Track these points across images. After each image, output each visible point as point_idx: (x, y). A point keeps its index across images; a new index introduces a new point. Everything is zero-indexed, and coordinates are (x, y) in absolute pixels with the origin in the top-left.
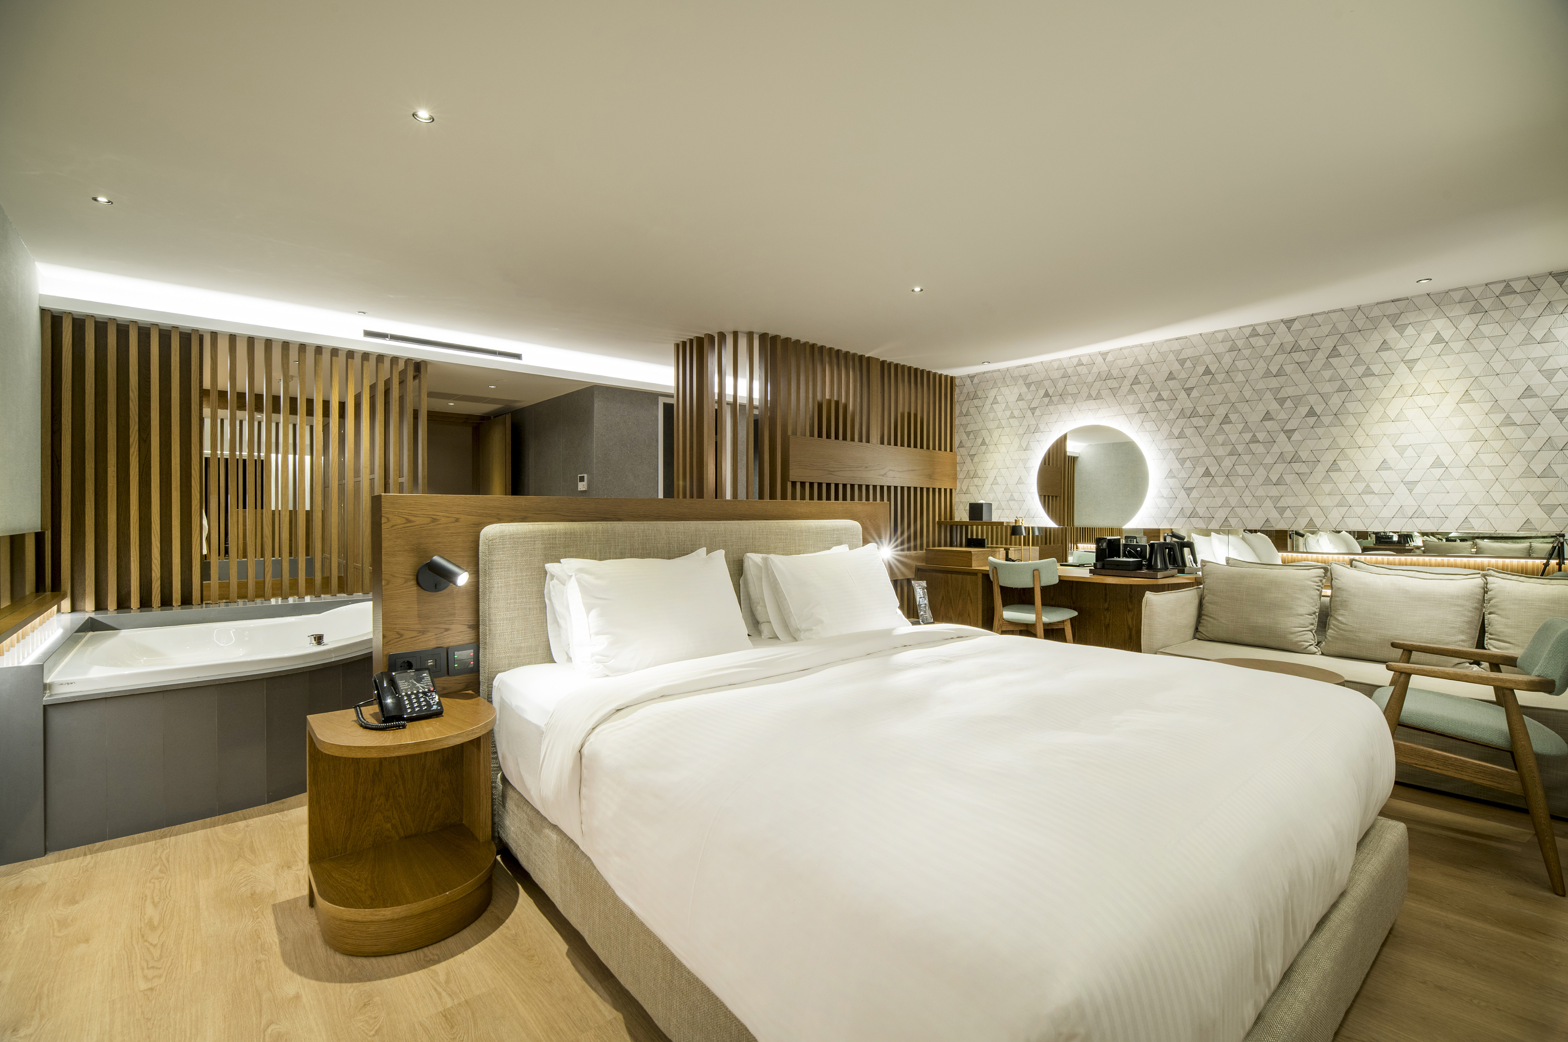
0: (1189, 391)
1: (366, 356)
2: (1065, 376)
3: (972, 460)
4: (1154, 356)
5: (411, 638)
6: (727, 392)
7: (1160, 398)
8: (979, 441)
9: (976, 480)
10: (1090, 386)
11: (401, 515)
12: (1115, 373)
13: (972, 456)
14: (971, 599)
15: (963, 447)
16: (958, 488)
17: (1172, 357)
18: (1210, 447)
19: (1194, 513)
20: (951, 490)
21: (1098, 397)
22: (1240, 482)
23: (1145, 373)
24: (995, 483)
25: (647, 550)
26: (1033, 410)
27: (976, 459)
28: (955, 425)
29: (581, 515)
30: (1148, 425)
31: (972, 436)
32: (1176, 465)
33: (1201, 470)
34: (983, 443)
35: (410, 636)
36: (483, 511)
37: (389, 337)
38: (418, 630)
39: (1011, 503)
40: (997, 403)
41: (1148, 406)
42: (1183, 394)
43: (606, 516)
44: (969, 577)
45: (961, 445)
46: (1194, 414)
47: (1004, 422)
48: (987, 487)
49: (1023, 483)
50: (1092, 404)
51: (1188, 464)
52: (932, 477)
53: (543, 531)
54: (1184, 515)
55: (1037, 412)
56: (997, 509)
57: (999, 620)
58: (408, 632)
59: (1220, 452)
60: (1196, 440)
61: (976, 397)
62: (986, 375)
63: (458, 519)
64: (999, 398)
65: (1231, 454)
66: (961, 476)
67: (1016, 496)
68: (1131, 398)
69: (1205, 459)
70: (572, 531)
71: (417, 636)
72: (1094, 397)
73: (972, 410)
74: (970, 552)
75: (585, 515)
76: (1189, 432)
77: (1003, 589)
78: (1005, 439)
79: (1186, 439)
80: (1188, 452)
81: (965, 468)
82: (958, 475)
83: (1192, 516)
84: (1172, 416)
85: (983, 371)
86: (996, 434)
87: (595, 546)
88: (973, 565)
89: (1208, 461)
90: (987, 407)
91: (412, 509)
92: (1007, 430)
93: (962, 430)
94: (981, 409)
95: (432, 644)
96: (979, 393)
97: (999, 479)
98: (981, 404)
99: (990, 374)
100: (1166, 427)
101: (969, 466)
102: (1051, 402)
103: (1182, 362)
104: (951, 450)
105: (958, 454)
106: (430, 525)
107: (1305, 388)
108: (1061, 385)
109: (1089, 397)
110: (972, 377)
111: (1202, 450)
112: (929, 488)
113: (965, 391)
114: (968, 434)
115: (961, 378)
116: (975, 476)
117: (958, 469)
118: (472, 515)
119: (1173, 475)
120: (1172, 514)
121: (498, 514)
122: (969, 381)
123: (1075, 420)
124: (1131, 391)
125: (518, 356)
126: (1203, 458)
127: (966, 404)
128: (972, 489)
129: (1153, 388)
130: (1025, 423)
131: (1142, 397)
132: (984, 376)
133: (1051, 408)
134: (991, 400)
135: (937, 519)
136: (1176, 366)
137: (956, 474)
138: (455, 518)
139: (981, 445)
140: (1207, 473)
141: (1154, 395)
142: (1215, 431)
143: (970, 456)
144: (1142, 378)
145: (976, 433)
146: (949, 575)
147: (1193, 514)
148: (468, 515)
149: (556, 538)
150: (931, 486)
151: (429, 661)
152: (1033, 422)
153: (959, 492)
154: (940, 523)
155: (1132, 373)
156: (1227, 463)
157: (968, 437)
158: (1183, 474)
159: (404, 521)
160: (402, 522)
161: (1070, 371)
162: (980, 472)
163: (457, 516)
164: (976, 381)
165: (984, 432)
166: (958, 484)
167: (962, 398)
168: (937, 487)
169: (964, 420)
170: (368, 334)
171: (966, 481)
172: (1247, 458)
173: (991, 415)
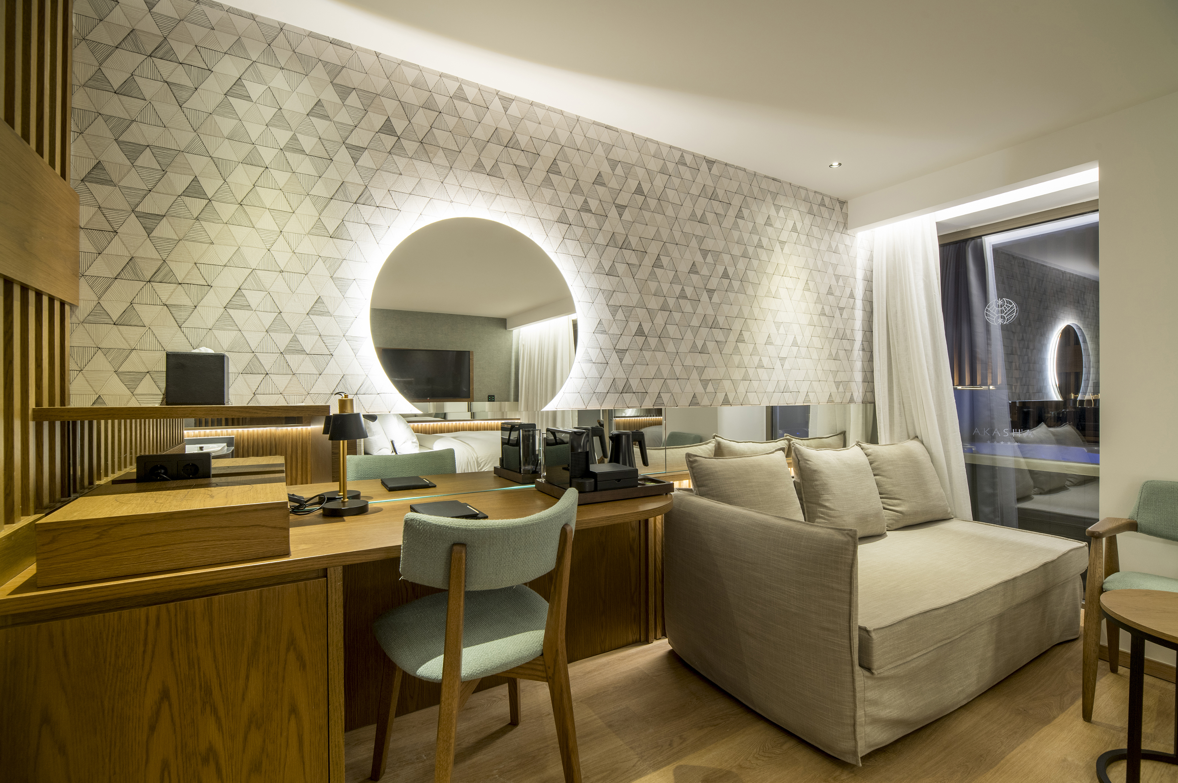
0: (621, 208)
2: (428, 106)
3: (148, 230)
4: (579, 140)
7: (585, 208)
8: (179, 181)
10: (482, 146)
12: (523, 140)
13: (148, 220)
15: (108, 182)
16: (87, 304)
17: (600, 151)
18: (643, 295)
19: (627, 387)
21: (494, 173)
22: (671, 347)
23: (566, 160)
24: (238, 301)
26: (356, 151)
27: (164, 230)
30: (571, 245)
32: (607, 315)
33: (633, 326)
34: (196, 190)
39: (293, 359)
40: (247, 97)
41: (571, 215)
42: (613, 213)
45: (98, 175)
46: (625, 245)
47: (267, 155)
49: (327, 313)
50: (486, 183)
51: (620, 315)
54: (616, 389)
55: (366, 160)
56: (247, 371)
59: (654, 303)
60: (628, 281)
61: (165, 52)
64: (252, 89)
65: (663, 309)
66: (98, 269)
67: (307, 342)
68: (548, 193)
69: (638, 310)
72: (488, 170)
73: (145, 86)
76: (621, 268)
79: (618, 278)
80: (620, 298)
81: (116, 249)
82: (84, 266)
83: (625, 391)
84: (601, 240)
86: (240, 179)
89: (641, 313)
93: (104, 130)
94: (184, 93)
96: (179, 50)
97: (252, 297)
98: (186, 81)
100: (593, 253)
101: (134, 242)
102: (397, 149)
103: (614, 164)
107: (721, 244)
108: (422, 120)
109: (478, 167)
111: (635, 298)
114: (130, 149)
117: (87, 246)
119: (603, 329)
120: (602, 388)
123: (452, 202)
124: (547, 182)
126: (636, 308)
127: (121, 61)
129: (576, 189)
130: (332, 173)
131: (564, 196)
133: (401, 162)
134: (224, 81)
136: (606, 168)
137: (78, 260)
139: (186, 194)
140: (640, 332)
141: (579, 200)
142: (648, 275)
143: (141, 216)
144: (563, 166)
145: (164, 157)
147: (626, 389)
152: (354, 178)
154: (40, 416)
155: (549, 152)
156: (660, 319)
158: (615, 330)
161: (441, 101)
162: (179, 270)
165: (196, 162)
169: (114, 106)
172: (677, 316)
173: (224, 124)
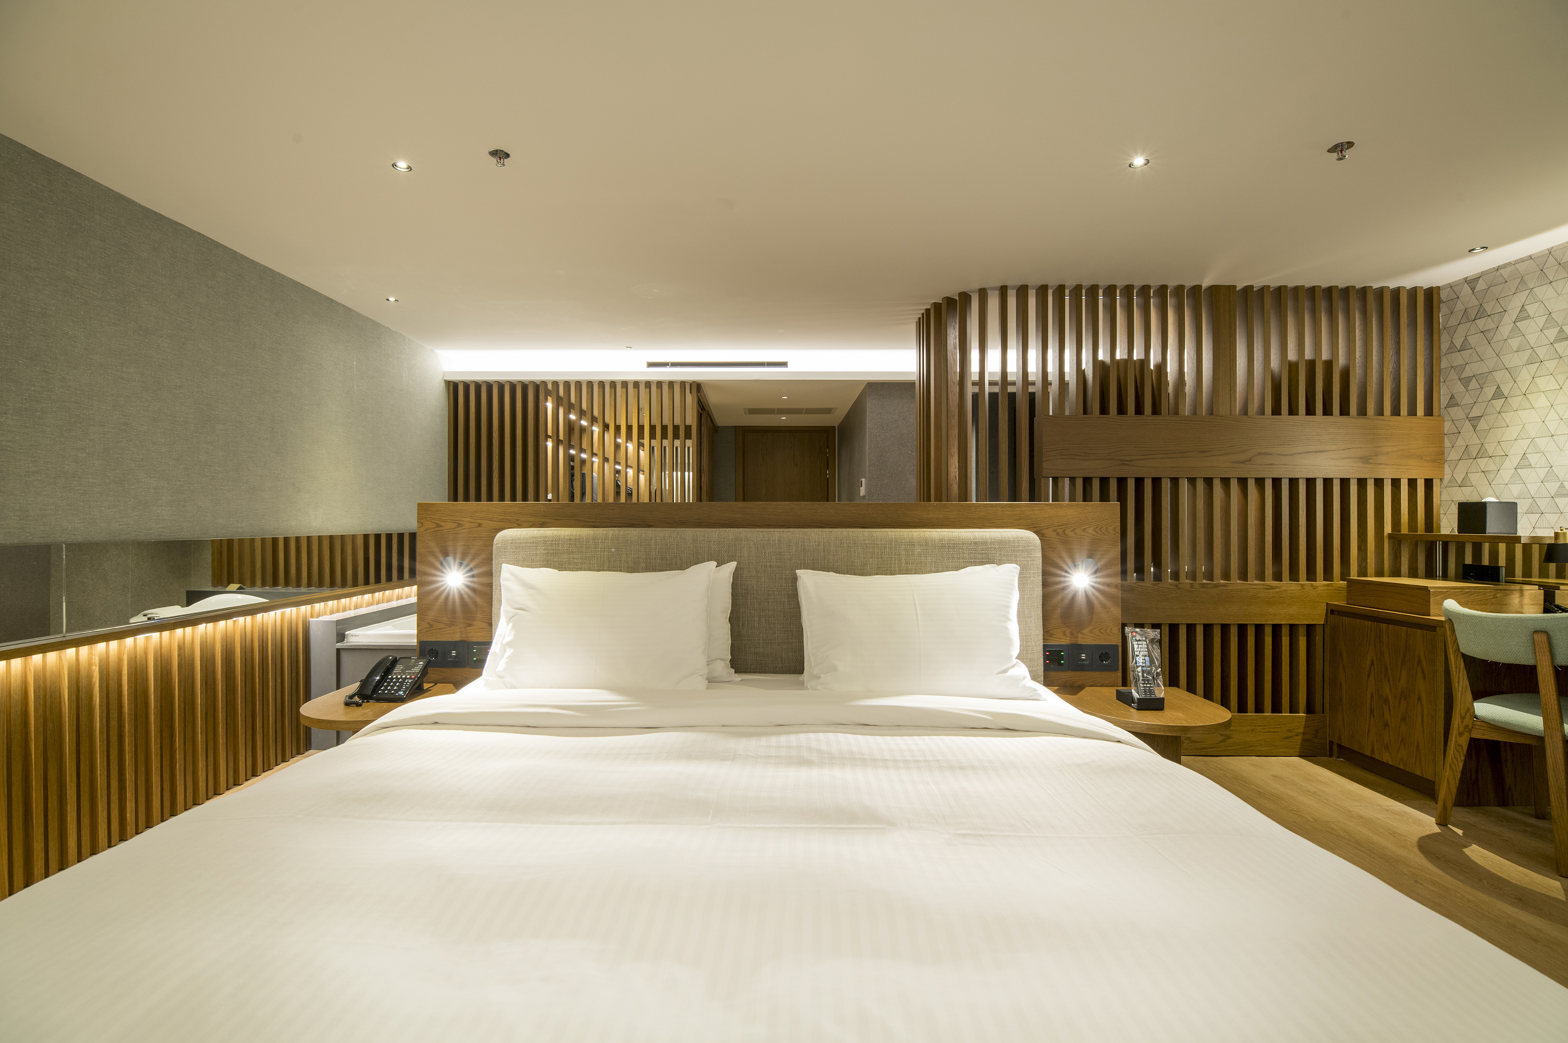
1: (648, 384)
3: (1474, 427)
5: (440, 629)
6: (973, 370)
8: (1490, 391)
9: (1482, 462)
11: (433, 521)
13: (1474, 421)
14: (1423, 671)
15: (1457, 405)
16: (1447, 478)
20: (1429, 483)
24: (1524, 463)
25: (667, 560)
27: (1482, 425)
28: (1440, 370)
29: (604, 521)
31: (1474, 384)
34: (1498, 394)
35: (439, 628)
36: (503, 517)
37: (670, 365)
38: (445, 622)
39: (1561, 501)
40: (1528, 317)
43: (633, 523)
44: (1419, 632)
45: (1453, 402)
47: (1542, 352)
48: (1506, 474)
52: (1370, 461)
53: (546, 537)
56: (1529, 512)
57: (1463, 718)
58: (437, 623)
61: (1481, 313)
62: (1501, 271)
63: (480, 524)
64: (1531, 309)
66: (1452, 456)
70: (578, 537)
71: (445, 628)
73: (1473, 340)
74: (1426, 589)
75: (608, 521)
77: (1470, 662)
78: (1544, 383)
81: (1460, 442)
82: (1446, 455)
85: (1496, 265)
86: (1524, 377)
87: (602, 553)
88: (1432, 611)
90: (1505, 329)
91: (441, 515)
92: (1551, 365)
93: (1453, 375)
94: (1491, 334)
95: (457, 637)
96: (1489, 307)
97: (1533, 459)
98: (1492, 326)
99: (1509, 269)
101: (1468, 436)
104: (1429, 412)
105: (1446, 418)
106: (456, 529)
110: (1471, 282)
112: (1365, 480)
113: (1460, 307)
114: (1466, 381)
115: (1451, 286)
116: (1482, 453)
117: (1447, 443)
118: (493, 521)
121: (517, 520)
122: (1466, 289)
125: (784, 364)
127: (1461, 331)
128: (1474, 478)
132: (1498, 273)
134: (1513, 314)
135: (1388, 529)
137: (1443, 453)
138: (478, 523)
139: (1493, 398)
143: (1471, 420)
145: (1482, 379)
146: (1384, 625)
148: (490, 520)
149: (559, 544)
150: (1370, 474)
151: (453, 652)
153: (1449, 484)
157: (1466, 387)
159: (434, 525)
160: (433, 527)
162: (1490, 448)
163: (480, 521)
164: (1481, 285)
165: (1499, 376)
166: (1447, 470)
167: (1453, 322)
168: (1387, 475)
169: (1458, 359)
170: (651, 365)
171: (1462, 467)
173: (1514, 343)
